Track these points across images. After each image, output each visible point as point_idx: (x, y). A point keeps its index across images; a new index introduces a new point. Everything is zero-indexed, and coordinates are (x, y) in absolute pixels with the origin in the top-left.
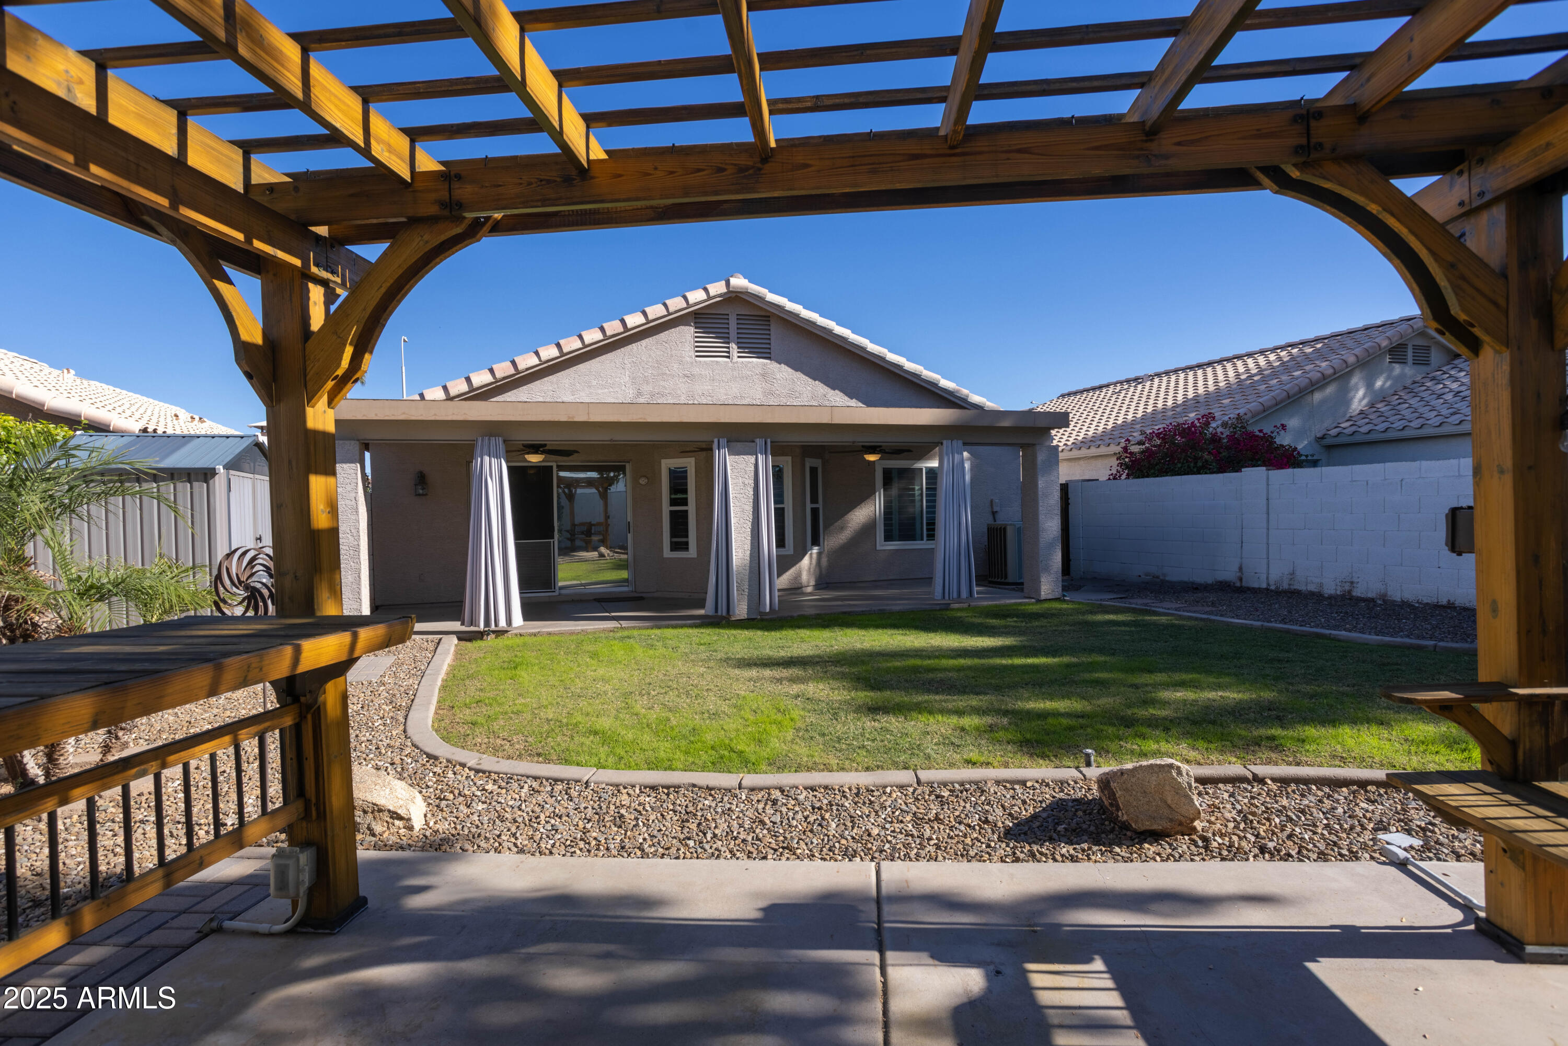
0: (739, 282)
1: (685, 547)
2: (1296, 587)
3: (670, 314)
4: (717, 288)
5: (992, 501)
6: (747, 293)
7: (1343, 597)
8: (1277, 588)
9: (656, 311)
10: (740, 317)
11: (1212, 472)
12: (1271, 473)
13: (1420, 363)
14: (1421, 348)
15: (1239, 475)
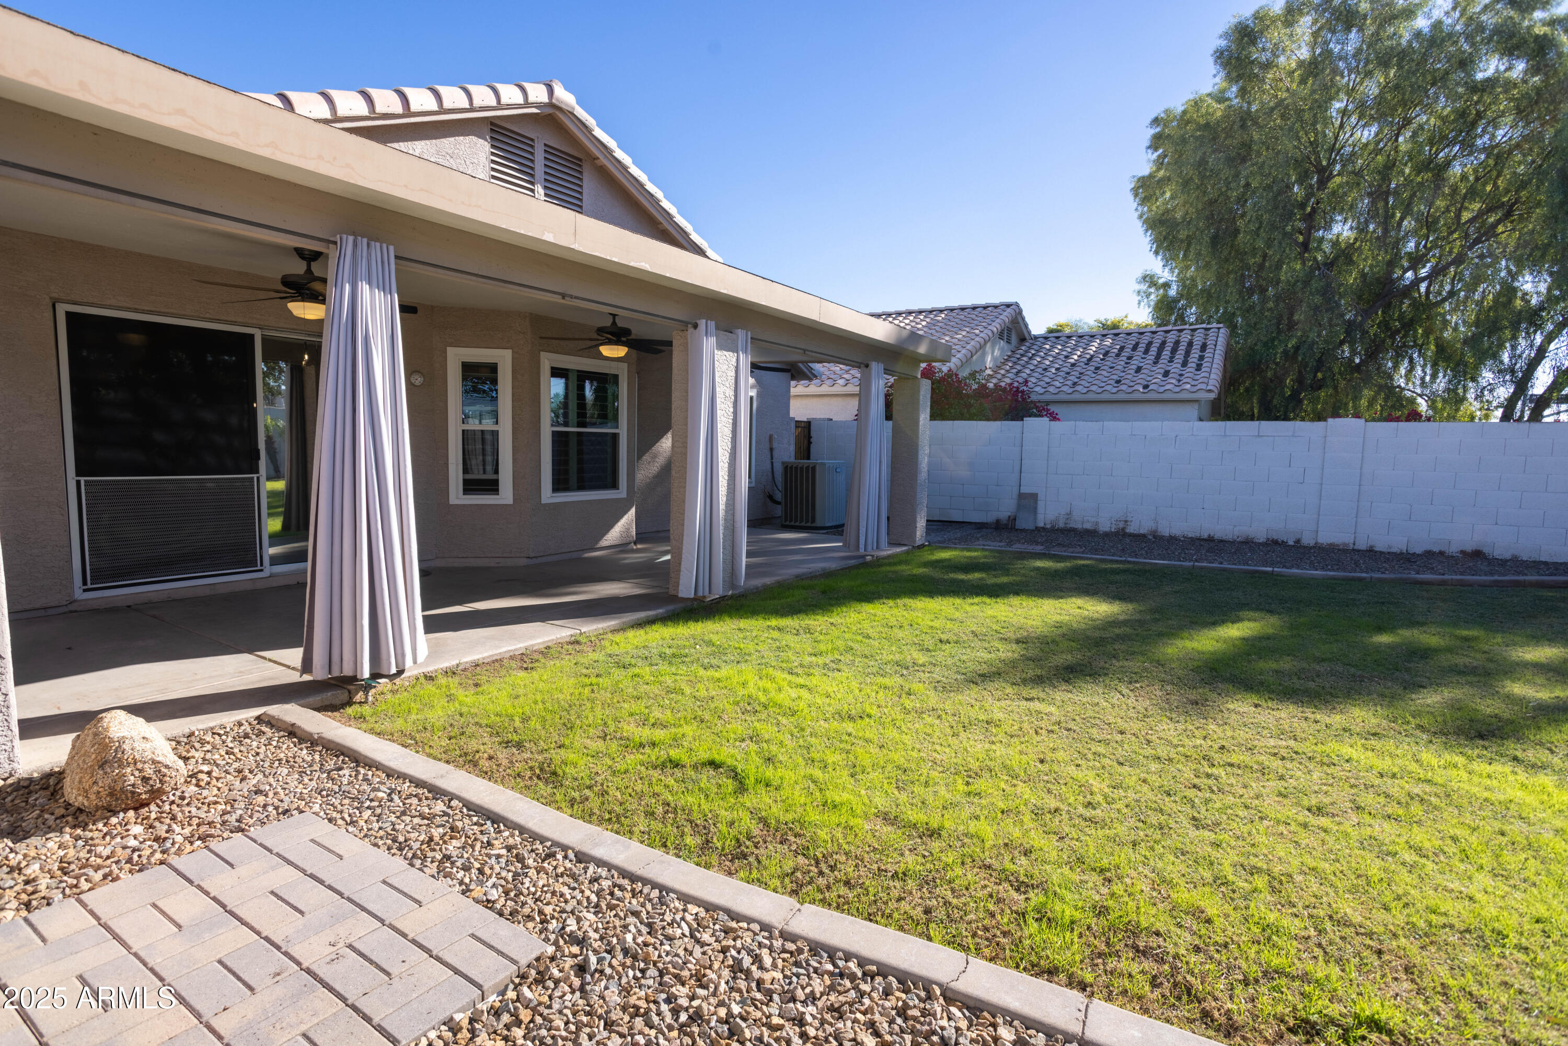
0: (564, 96)
1: (492, 486)
2: (1072, 525)
3: (472, 109)
4: (538, 93)
5: (771, 437)
6: (571, 114)
7: (1116, 534)
8: (1053, 527)
9: (453, 97)
10: (548, 149)
11: (988, 420)
12: (1053, 423)
13: (1009, 342)
14: (1009, 330)
15: (1019, 423)
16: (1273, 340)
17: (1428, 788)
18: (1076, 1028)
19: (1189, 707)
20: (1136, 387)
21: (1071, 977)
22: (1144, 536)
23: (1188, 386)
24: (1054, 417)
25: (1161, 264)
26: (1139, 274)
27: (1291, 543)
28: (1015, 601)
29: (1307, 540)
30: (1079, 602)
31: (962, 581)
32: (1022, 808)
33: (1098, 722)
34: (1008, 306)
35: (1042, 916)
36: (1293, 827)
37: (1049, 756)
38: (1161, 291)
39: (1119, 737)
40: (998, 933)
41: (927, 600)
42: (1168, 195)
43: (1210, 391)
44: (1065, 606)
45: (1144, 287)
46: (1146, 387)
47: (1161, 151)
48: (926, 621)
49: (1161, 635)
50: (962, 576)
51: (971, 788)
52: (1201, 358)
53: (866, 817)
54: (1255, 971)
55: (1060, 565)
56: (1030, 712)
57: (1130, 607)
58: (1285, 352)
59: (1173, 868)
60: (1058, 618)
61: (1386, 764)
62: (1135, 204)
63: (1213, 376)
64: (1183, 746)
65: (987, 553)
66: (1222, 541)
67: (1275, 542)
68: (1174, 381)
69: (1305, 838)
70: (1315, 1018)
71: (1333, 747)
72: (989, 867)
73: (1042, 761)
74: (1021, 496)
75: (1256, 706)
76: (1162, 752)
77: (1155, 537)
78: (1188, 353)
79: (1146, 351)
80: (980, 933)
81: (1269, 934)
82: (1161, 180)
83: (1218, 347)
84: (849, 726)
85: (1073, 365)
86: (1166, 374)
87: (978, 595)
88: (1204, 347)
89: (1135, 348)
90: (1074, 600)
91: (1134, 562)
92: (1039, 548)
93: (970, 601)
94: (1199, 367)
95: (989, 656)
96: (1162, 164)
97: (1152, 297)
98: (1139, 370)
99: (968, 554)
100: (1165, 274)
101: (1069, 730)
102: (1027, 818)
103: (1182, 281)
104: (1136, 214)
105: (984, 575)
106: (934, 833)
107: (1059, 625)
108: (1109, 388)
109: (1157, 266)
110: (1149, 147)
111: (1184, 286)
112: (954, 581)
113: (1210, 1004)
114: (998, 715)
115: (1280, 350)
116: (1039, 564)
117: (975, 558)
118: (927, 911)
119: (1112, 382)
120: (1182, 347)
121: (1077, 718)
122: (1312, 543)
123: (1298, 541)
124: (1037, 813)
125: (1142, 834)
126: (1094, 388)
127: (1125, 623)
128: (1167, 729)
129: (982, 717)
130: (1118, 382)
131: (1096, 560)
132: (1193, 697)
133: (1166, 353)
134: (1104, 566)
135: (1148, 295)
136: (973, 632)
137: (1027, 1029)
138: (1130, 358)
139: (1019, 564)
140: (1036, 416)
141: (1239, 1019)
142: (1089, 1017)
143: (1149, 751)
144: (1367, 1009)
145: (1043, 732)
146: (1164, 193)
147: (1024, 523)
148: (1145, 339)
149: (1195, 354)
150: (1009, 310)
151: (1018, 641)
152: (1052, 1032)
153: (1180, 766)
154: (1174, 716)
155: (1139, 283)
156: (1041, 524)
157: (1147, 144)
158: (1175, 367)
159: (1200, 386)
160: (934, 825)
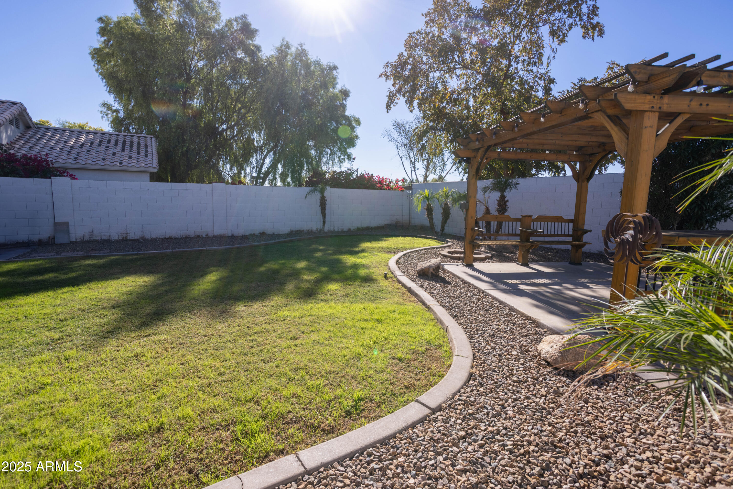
2: (94, 238)
7: (122, 240)
8: (82, 240)
11: (22, 177)
12: (73, 181)
13: (17, 127)
14: (17, 119)
15: (48, 180)
16: (176, 146)
17: (313, 317)
18: (302, 469)
19: (224, 314)
20: (115, 163)
21: (274, 452)
22: (138, 240)
23: (143, 165)
24: (73, 177)
25: (113, 99)
26: (101, 102)
27: (204, 236)
28: (93, 285)
29: (211, 234)
30: (131, 278)
31: (42, 281)
32: (194, 391)
33: (192, 335)
34: (14, 103)
35: (245, 434)
36: (293, 348)
37: (184, 360)
38: (115, 114)
39: (206, 338)
40: (233, 456)
41: (25, 297)
42: (112, 63)
43: (154, 168)
44: (126, 282)
45: (104, 110)
46: (121, 163)
47: (106, 38)
48: (36, 311)
49: (185, 286)
50: (40, 278)
51: (159, 395)
52: (146, 151)
53: (106, 445)
54: (324, 404)
55: (102, 261)
56: (155, 342)
57: (159, 276)
58: (182, 152)
59: (273, 383)
60: (127, 289)
61: (297, 314)
62: (93, 63)
63: (154, 161)
64: (234, 332)
65: (47, 261)
66: (176, 238)
67: (198, 236)
68: (135, 161)
69: (298, 349)
70: (348, 408)
71: (280, 313)
72: (203, 428)
73: (182, 364)
74: (56, 224)
75: (245, 306)
76: (228, 337)
77: (143, 240)
78: (139, 148)
79: (116, 144)
80: (225, 462)
81: (318, 390)
82: (107, 54)
83: (153, 147)
84: (36, 398)
85: (72, 147)
86: (130, 157)
87: (64, 287)
88: (146, 146)
89: (109, 142)
90: (127, 278)
91: (142, 254)
92: (80, 254)
93: (60, 291)
94: (146, 156)
95: (101, 320)
96: (108, 45)
97: (110, 116)
98: (114, 154)
99: (33, 263)
100: (116, 106)
101: (181, 344)
102: (200, 394)
103: (126, 110)
104: (94, 69)
105: (56, 274)
106: (160, 429)
107: (130, 293)
108: (99, 162)
109: (111, 99)
110: (98, 33)
111: (128, 113)
112: (37, 282)
113: (322, 426)
114: (139, 350)
115: (180, 151)
116: (88, 262)
117: (40, 265)
118: (190, 471)
119: (101, 159)
120: (135, 145)
121: (181, 336)
122: (212, 235)
123: (207, 235)
124: (202, 389)
125: (252, 376)
126: (90, 162)
127: (162, 285)
128: (221, 327)
129: (132, 355)
130: (104, 159)
131: (121, 255)
132: (221, 310)
133: (127, 147)
134: (128, 258)
135: (107, 115)
136: (79, 309)
137: (286, 485)
138: (107, 147)
139: (76, 264)
140: (60, 176)
141: (333, 424)
142: (302, 460)
143: (224, 340)
144: (355, 396)
145: (170, 349)
146: (110, 61)
147: (61, 239)
148: (114, 138)
149: (143, 149)
150: (15, 106)
151: (114, 307)
152: (296, 478)
153: (240, 341)
154: (221, 320)
155: (101, 107)
156: (74, 240)
157: (98, 31)
158: (134, 154)
159: (149, 165)
160: (156, 424)
